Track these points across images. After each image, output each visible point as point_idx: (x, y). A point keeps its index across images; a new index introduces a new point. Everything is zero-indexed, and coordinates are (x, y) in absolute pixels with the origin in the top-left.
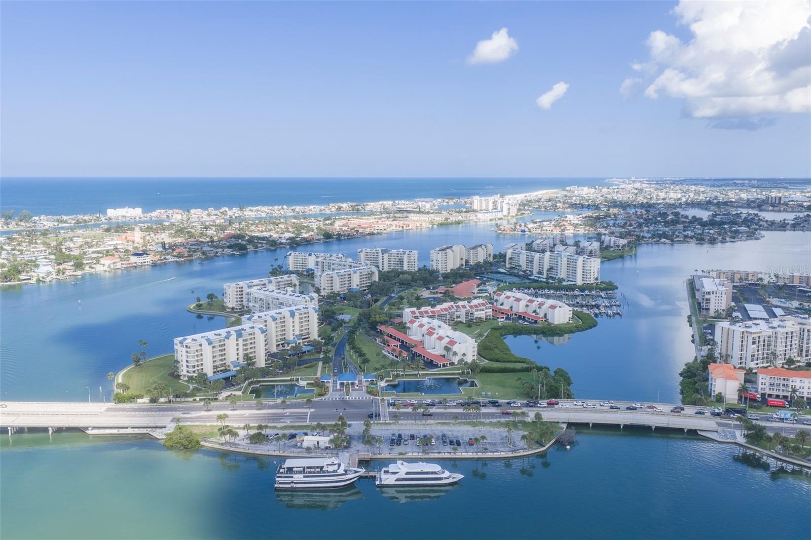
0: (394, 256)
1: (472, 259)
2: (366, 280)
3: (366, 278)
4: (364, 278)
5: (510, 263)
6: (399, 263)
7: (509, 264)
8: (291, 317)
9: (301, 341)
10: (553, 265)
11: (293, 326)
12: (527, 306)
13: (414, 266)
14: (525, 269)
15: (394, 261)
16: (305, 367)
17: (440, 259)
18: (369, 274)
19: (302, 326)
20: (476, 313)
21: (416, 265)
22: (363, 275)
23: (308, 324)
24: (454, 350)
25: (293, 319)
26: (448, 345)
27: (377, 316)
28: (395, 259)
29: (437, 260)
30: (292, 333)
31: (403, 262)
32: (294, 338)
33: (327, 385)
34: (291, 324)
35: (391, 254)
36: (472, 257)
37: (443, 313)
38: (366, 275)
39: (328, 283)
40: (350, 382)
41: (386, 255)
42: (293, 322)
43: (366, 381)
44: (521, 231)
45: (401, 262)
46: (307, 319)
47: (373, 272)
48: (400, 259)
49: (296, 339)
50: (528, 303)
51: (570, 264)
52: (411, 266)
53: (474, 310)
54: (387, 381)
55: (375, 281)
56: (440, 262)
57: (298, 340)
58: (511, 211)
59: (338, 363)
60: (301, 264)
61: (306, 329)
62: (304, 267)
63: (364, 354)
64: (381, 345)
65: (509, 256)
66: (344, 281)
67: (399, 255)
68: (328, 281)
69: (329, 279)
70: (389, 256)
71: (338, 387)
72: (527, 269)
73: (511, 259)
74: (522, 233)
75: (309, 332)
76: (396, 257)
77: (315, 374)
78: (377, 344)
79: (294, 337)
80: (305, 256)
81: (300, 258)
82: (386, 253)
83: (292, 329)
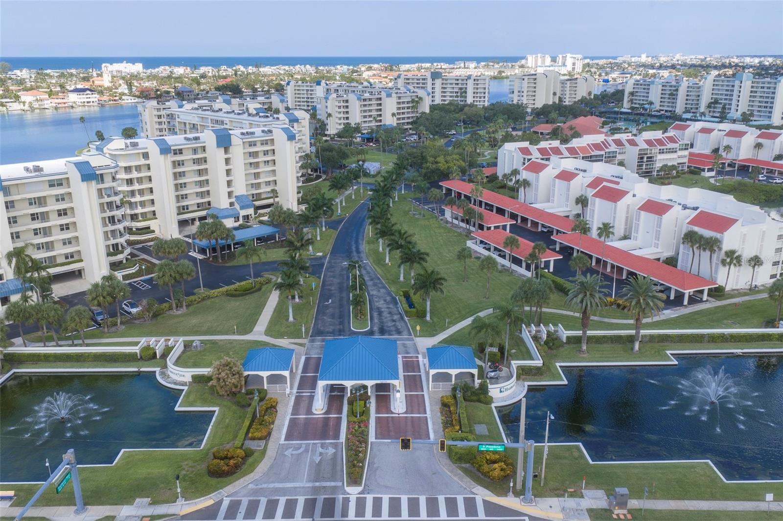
0: (451, 84)
1: (568, 96)
2: (408, 113)
3: (408, 108)
4: (403, 108)
5: (631, 101)
6: (459, 94)
7: (629, 101)
8: (219, 146)
9: (251, 211)
10: (720, 97)
11: (228, 172)
12: (759, 146)
13: (482, 99)
14: (658, 108)
15: (451, 92)
16: (229, 295)
17: (525, 90)
18: (413, 101)
19: (257, 175)
20: (660, 157)
21: (486, 99)
22: (403, 103)
23: (274, 171)
24: (726, 246)
25: (226, 151)
26: (696, 229)
27: (441, 159)
28: (453, 88)
29: (519, 92)
30: (224, 190)
31: (466, 92)
32: (232, 204)
33: (273, 391)
34: (222, 167)
35: (446, 80)
36: (568, 93)
37: (593, 154)
38: (408, 102)
39: (340, 113)
40: (370, 383)
41: (438, 82)
42: (227, 161)
43: (438, 378)
44: (603, 81)
45: (463, 92)
46: (269, 158)
47: (421, 99)
48: (461, 89)
49: (237, 206)
50: (760, 140)
51: (756, 92)
52: (478, 99)
53: (655, 150)
54: (524, 373)
55: (425, 113)
56: (525, 94)
57: (242, 208)
58: (576, 67)
59: (336, 281)
60: (305, 100)
61: (268, 183)
62: (310, 104)
63: (419, 253)
64: (457, 226)
65: (629, 89)
66: (370, 111)
67: (460, 82)
68: (340, 107)
69: (342, 104)
70: (442, 84)
71: (319, 405)
72: (662, 108)
73: (632, 94)
74: (604, 83)
75: (273, 191)
76: (454, 86)
77: (247, 326)
78: (447, 222)
79: (233, 200)
80: (311, 86)
81: (303, 90)
82: (438, 78)
83: (223, 179)
